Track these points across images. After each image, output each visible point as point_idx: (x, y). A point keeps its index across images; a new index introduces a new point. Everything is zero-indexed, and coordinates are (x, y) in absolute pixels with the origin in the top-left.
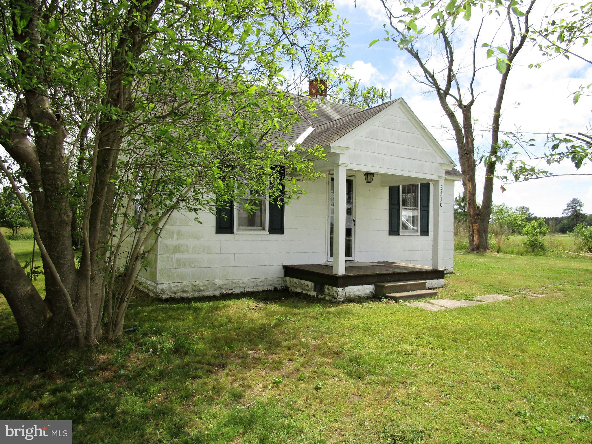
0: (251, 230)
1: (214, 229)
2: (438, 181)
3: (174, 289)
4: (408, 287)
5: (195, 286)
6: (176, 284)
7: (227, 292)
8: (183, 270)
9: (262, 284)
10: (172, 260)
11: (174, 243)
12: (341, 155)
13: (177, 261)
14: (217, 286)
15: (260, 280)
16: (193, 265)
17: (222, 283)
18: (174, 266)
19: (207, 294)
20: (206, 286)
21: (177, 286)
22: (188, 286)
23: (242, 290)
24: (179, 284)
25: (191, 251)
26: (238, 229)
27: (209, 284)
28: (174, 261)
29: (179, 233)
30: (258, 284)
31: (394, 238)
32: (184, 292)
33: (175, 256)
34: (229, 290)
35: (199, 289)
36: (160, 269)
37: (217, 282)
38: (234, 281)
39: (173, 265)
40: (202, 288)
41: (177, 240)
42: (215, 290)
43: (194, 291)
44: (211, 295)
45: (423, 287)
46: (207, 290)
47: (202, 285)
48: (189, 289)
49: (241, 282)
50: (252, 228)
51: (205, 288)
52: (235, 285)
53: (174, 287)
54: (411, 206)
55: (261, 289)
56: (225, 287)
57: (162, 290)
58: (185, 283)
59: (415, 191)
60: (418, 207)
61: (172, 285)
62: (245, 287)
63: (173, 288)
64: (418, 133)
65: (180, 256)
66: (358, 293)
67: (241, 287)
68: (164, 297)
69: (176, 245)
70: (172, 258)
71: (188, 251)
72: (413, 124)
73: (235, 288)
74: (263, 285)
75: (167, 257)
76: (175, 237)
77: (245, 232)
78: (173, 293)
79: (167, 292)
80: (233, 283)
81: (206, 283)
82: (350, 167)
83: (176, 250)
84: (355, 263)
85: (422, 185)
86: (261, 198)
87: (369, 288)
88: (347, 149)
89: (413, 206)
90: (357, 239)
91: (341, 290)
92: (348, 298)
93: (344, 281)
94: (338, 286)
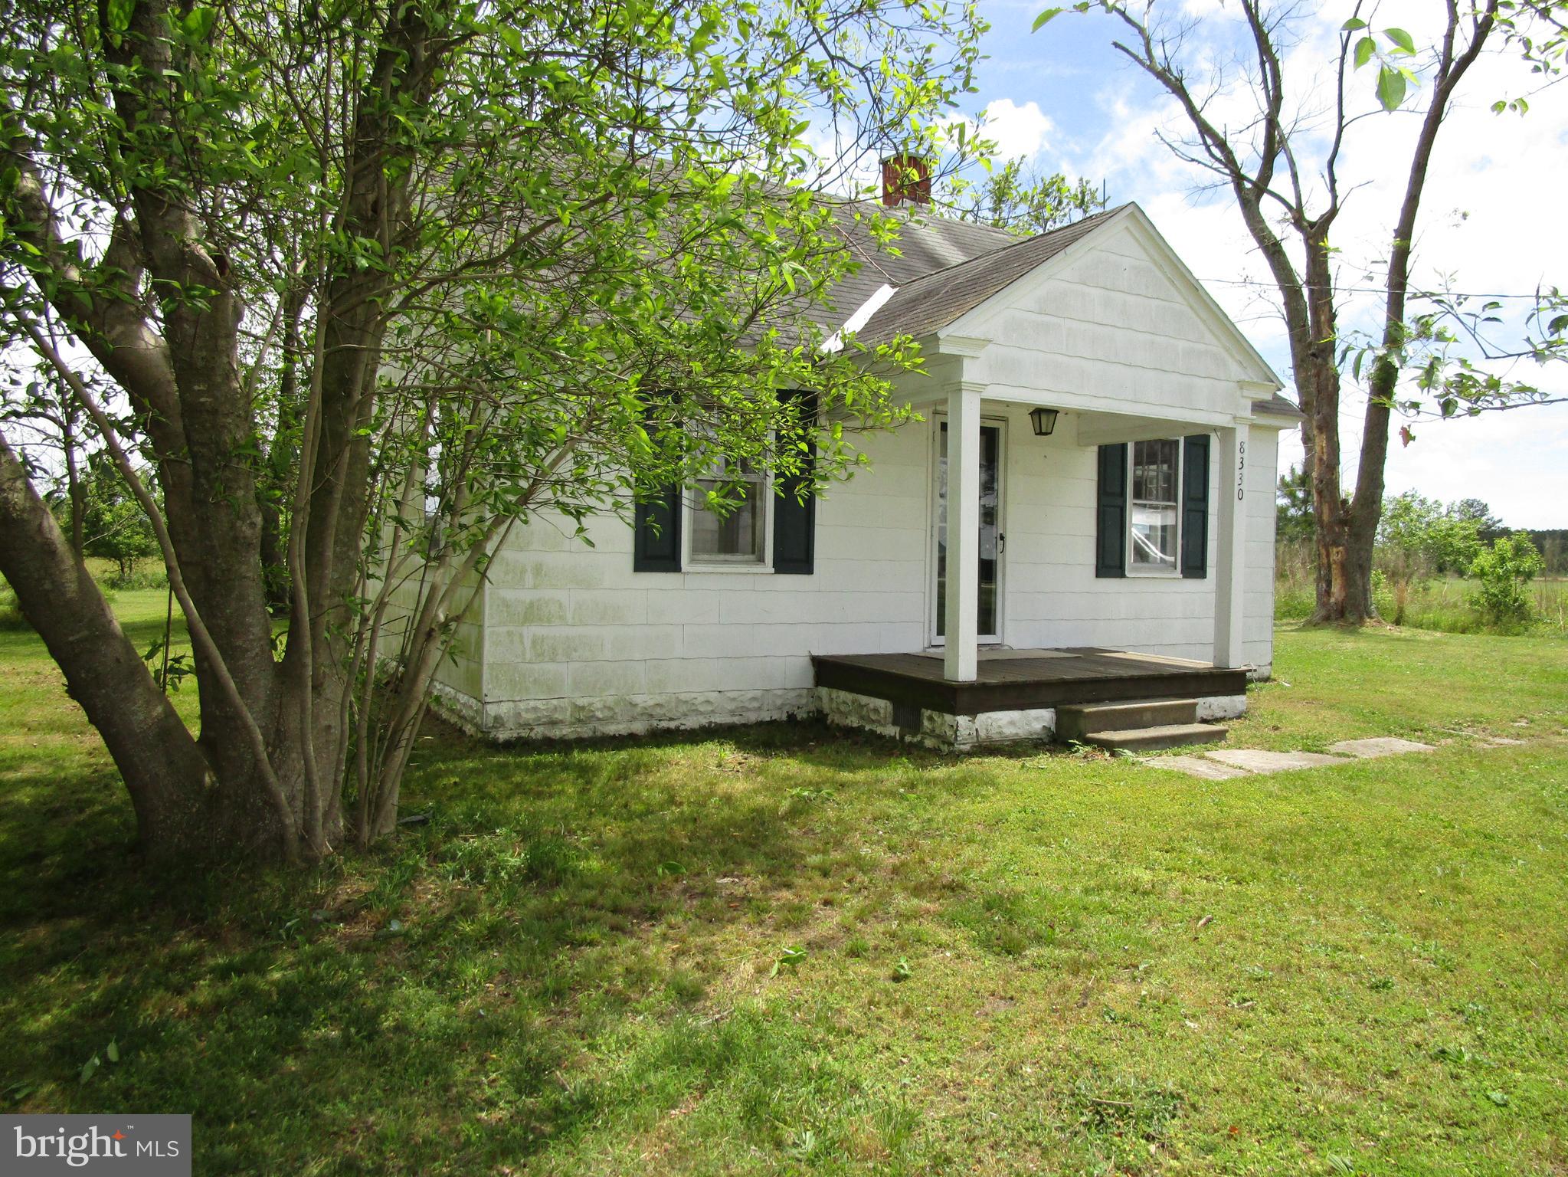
0: (726, 562)
1: (628, 560)
2: (1233, 430)
3: (528, 716)
4: (1147, 717)
5: (582, 708)
6: (532, 704)
7: (664, 724)
8: (551, 667)
9: (756, 704)
10: (522, 643)
11: (527, 596)
12: (966, 363)
13: (534, 643)
14: (639, 709)
15: (750, 695)
16: (575, 655)
17: (651, 703)
18: (528, 656)
19: (612, 729)
20: (610, 709)
21: (535, 709)
22: (563, 709)
23: (704, 721)
24: (540, 704)
25: (569, 616)
26: (692, 561)
27: (617, 703)
28: (528, 643)
29: (538, 570)
30: (747, 704)
31: (1111, 584)
32: (553, 723)
33: (531, 631)
34: (671, 719)
35: (592, 717)
36: (491, 666)
37: (638, 699)
38: (682, 697)
39: (524, 654)
40: (599, 714)
41: (535, 587)
42: (634, 719)
43: (579, 720)
44: (624, 732)
45: (1187, 716)
46: (611, 719)
47: (599, 705)
48: (567, 716)
49: (701, 699)
50: (728, 557)
51: (607, 713)
52: (684, 708)
53: (527, 711)
54: (1157, 499)
55: (752, 717)
56: (658, 711)
57: (497, 718)
58: (555, 702)
59: (1170, 460)
60: (1176, 501)
61: (522, 706)
62: (713, 711)
63: (524, 715)
64: (1180, 299)
65: (542, 631)
66: (1010, 731)
67: (702, 713)
68: (502, 736)
69: (531, 604)
70: (521, 636)
71: (562, 618)
72: (1164, 273)
73: (685, 715)
74: (760, 708)
75: (510, 634)
76: (529, 580)
77: (710, 568)
78: (528, 726)
79: (510, 724)
80: (679, 701)
81: (610, 701)
82: (992, 393)
83: (533, 613)
84: (1004, 651)
85: (1190, 441)
86: (752, 478)
87: (1042, 718)
88: (983, 344)
89: (1164, 498)
90: (1009, 587)
91: (961, 721)
92: (984, 744)
93: (973, 699)
94: (956, 711)
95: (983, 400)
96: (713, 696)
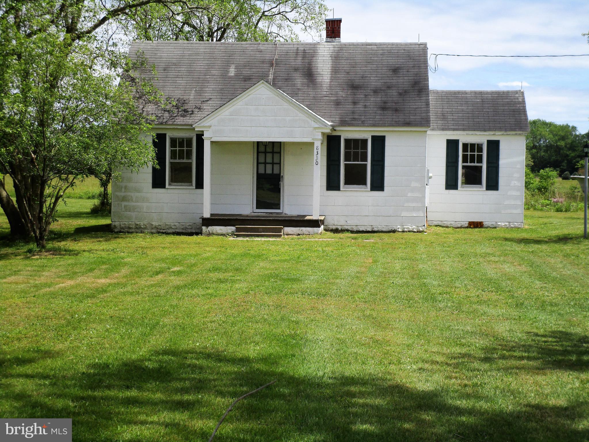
0: (181, 185)
1: (150, 185)
5: (137, 225)
6: (124, 222)
7: (161, 231)
8: (129, 213)
9: (190, 227)
10: (121, 206)
11: (123, 194)
12: (205, 132)
13: (125, 206)
14: (154, 226)
15: (188, 224)
16: (136, 210)
17: (157, 224)
19: (146, 231)
20: (145, 225)
21: (125, 224)
22: (132, 225)
23: (174, 231)
24: (126, 223)
25: (134, 200)
26: (170, 185)
27: (148, 225)
28: (123, 206)
29: (126, 187)
30: (187, 227)
31: (333, 193)
32: (130, 228)
33: (124, 203)
34: (164, 229)
35: (140, 227)
36: (114, 212)
37: (154, 223)
38: (167, 223)
39: (122, 209)
40: (142, 227)
41: (125, 192)
42: (152, 229)
43: (137, 228)
44: (149, 232)
46: (146, 228)
47: (142, 224)
49: (172, 224)
52: (167, 227)
56: (160, 227)
57: (115, 226)
58: (130, 223)
60: (367, 162)
61: (121, 223)
62: (176, 228)
63: (122, 225)
65: (127, 203)
67: (173, 228)
68: (116, 230)
69: (124, 196)
70: (121, 204)
71: (132, 200)
73: (168, 229)
74: (192, 229)
75: (118, 204)
76: (123, 190)
77: (174, 187)
78: (122, 228)
79: (119, 227)
80: (166, 225)
81: (145, 223)
82: (214, 139)
83: (124, 199)
84: (283, 215)
85: (374, 138)
86: (189, 161)
87: (231, 229)
88: (210, 127)
89: (361, 161)
90: (285, 194)
91: (204, 228)
92: (209, 234)
93: (208, 222)
94: (203, 225)
96: (176, 224)
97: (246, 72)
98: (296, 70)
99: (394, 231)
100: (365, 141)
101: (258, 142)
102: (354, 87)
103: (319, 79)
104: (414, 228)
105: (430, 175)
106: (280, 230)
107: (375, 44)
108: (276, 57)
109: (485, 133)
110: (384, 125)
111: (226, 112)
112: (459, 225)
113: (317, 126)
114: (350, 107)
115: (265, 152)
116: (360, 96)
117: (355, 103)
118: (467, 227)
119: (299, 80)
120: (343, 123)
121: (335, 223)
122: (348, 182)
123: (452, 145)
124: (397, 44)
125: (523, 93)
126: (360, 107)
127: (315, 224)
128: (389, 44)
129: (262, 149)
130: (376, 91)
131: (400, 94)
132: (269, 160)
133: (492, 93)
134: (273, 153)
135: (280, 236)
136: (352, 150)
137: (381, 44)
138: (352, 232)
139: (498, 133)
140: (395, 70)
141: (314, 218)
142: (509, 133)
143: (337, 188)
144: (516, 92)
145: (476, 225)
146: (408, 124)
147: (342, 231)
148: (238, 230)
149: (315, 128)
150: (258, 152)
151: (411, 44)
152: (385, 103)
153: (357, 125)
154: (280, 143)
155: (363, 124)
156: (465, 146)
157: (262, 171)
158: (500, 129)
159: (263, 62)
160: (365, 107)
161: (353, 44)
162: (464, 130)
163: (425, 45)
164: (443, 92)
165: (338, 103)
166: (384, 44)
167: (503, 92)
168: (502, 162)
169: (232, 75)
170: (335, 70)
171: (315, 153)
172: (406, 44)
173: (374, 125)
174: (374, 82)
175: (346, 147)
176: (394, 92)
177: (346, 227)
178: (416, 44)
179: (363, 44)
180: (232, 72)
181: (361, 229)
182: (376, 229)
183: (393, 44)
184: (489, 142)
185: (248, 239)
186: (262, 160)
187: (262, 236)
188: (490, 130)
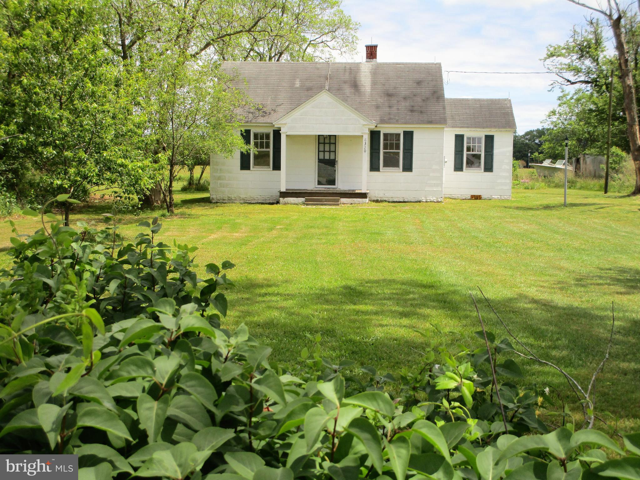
0: (262, 168)
1: (239, 167)
2: (362, 136)
4: (324, 200)
5: (229, 197)
7: (247, 202)
8: (223, 188)
9: (269, 199)
10: (217, 184)
11: (218, 175)
12: (282, 129)
13: (220, 184)
14: (241, 198)
15: (267, 197)
16: (228, 187)
17: (244, 197)
18: (219, 186)
19: (236, 202)
22: (226, 197)
23: (256, 202)
24: (221, 196)
26: (253, 167)
27: (237, 197)
29: (221, 170)
30: (266, 199)
31: (375, 173)
32: (224, 200)
33: (219, 182)
34: (249, 201)
35: (232, 199)
36: (212, 188)
37: (241, 196)
38: (251, 196)
42: (241, 200)
43: (229, 200)
44: (238, 203)
46: (236, 200)
47: (233, 197)
49: (256, 197)
52: (252, 199)
54: (393, 150)
55: (268, 202)
56: (246, 199)
57: (213, 198)
58: (224, 196)
60: (400, 150)
61: (217, 196)
62: (258, 200)
63: (218, 198)
64: (342, 107)
65: (221, 181)
67: (256, 200)
68: (213, 201)
70: (217, 182)
71: (226, 179)
72: (337, 102)
75: (215, 182)
76: (219, 172)
77: (257, 169)
78: (218, 200)
79: (216, 199)
81: (235, 196)
82: (288, 134)
83: (219, 178)
84: (338, 189)
85: (405, 133)
86: (268, 150)
87: (302, 200)
88: (285, 124)
89: (396, 149)
90: (339, 174)
91: (281, 199)
92: (285, 204)
93: (284, 195)
94: (280, 197)
95: (287, 135)
96: (259, 197)
97: (308, 84)
98: (345, 82)
99: (420, 202)
100: (398, 135)
101: (319, 136)
102: (389, 95)
103: (363, 89)
104: (434, 199)
105: (446, 160)
106: (338, 201)
107: (403, 64)
108: (330, 73)
109: (484, 130)
110: (412, 123)
111: (297, 113)
112: (464, 198)
113: (365, 123)
114: (387, 109)
115: (324, 143)
116: (394, 101)
117: (390, 107)
118: (470, 199)
119: (348, 90)
120: (383, 121)
121: (377, 195)
122: (386, 165)
123: (459, 139)
124: (419, 64)
125: (510, 100)
126: (394, 110)
127: (363, 196)
128: (413, 64)
129: (322, 141)
130: (405, 98)
131: (424, 100)
132: (327, 148)
133: (487, 100)
134: (330, 143)
135: (338, 205)
136: (389, 142)
137: (406, 64)
138: (389, 202)
139: (493, 130)
140: (419, 83)
141: (363, 191)
142: (501, 130)
143: (378, 169)
144: (505, 100)
145: (477, 198)
146: (430, 122)
147: (382, 201)
148: (306, 200)
149: (364, 125)
150: (319, 143)
151: (429, 64)
152: (413, 107)
153: (394, 123)
154: (335, 136)
155: (397, 122)
156: (469, 139)
157: (321, 157)
158: (495, 127)
159: (320, 77)
160: (398, 109)
161: (386, 64)
162: (468, 127)
163: (440, 64)
164: (451, 99)
165: (377, 107)
166: (409, 64)
167: (496, 100)
168: (496, 151)
169: (298, 86)
170: (374, 83)
171: (364, 143)
172: (426, 64)
173: (406, 123)
174: (404, 91)
175: (385, 139)
176: (419, 99)
177: (384, 199)
178: (433, 64)
179: (393, 64)
180: (298, 84)
181: (395, 200)
182: (406, 200)
183: (416, 64)
184: (487, 137)
185: (314, 207)
186: (322, 149)
187: (325, 205)
188: (487, 127)
